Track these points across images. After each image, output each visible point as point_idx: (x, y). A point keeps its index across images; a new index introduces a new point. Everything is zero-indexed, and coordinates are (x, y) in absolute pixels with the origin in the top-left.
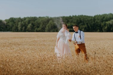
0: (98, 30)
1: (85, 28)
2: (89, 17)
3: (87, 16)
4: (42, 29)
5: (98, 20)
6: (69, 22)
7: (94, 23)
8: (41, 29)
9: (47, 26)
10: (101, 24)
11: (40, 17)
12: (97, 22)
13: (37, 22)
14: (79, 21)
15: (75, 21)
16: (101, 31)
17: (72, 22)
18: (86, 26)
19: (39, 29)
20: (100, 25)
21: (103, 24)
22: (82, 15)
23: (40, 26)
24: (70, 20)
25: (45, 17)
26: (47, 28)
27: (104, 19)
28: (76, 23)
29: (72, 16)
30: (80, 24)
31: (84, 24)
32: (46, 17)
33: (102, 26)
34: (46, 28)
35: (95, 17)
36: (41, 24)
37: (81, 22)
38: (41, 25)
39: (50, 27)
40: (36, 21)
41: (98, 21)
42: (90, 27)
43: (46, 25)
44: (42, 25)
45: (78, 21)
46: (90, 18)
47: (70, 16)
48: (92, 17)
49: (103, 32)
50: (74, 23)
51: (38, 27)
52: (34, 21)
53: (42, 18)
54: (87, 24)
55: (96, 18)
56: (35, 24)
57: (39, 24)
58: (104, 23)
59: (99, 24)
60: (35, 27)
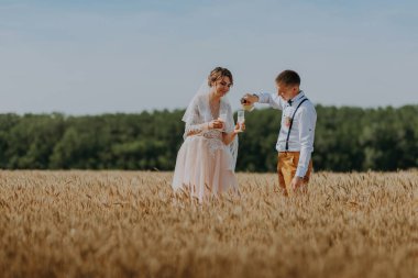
4: (37, 159)
6: (140, 136)
8: (31, 159)
9: (56, 149)
10: (262, 144)
11: (28, 116)
13: (18, 135)
15: (164, 132)
17: (152, 134)
19: (25, 160)
20: (259, 147)
23: (28, 148)
24: (146, 128)
25: (48, 117)
26: (56, 157)
28: (168, 138)
29: (150, 111)
32: (54, 113)
33: (263, 151)
34: (51, 158)
36: (33, 140)
38: (33, 146)
39: (68, 154)
40: (13, 130)
43: (53, 145)
44: (39, 146)
47: (145, 113)
50: (160, 138)
51: (22, 153)
52: (7, 129)
53: (36, 117)
56: (9, 143)
57: (26, 141)
59: (254, 142)
60: (11, 151)
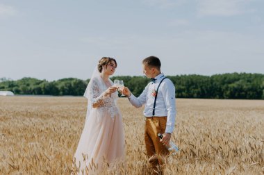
0: (218, 96)
1: (198, 93)
2: (205, 77)
3: (202, 76)
5: (218, 81)
7: (211, 85)
10: (222, 88)
11: (135, 77)
12: (215, 85)
13: (131, 84)
14: (190, 83)
15: (185, 83)
16: (221, 97)
17: (180, 84)
18: (199, 89)
20: (220, 89)
21: (224, 87)
22: (195, 75)
27: (226, 81)
29: (180, 75)
30: (192, 87)
31: (196, 88)
33: (222, 90)
35: (213, 77)
36: (136, 86)
37: (193, 83)
38: (136, 88)
41: (218, 83)
42: (206, 92)
45: (188, 82)
46: (206, 80)
47: (178, 76)
48: (208, 77)
49: (223, 98)
50: (183, 85)
53: (138, 77)
54: (201, 87)
55: (214, 79)
58: (225, 85)
59: (219, 87)
